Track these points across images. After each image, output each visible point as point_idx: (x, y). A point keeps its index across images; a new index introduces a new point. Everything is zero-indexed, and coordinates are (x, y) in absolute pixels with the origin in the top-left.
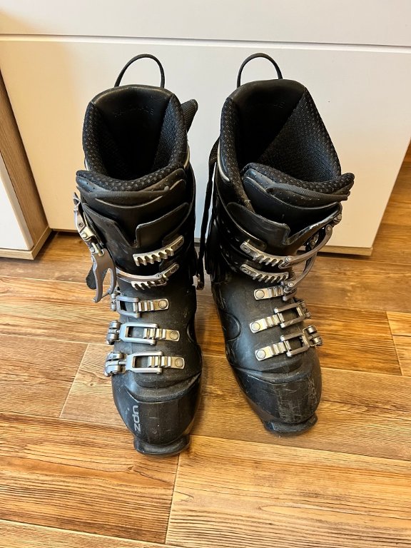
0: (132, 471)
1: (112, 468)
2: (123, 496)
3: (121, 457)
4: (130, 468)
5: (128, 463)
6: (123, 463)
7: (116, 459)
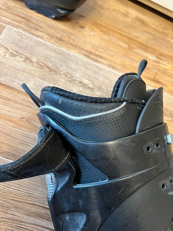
0: (24, 120)
1: (11, 115)
2: (15, 134)
3: (18, 109)
4: (23, 118)
5: (23, 114)
6: (19, 113)
7: (14, 110)
